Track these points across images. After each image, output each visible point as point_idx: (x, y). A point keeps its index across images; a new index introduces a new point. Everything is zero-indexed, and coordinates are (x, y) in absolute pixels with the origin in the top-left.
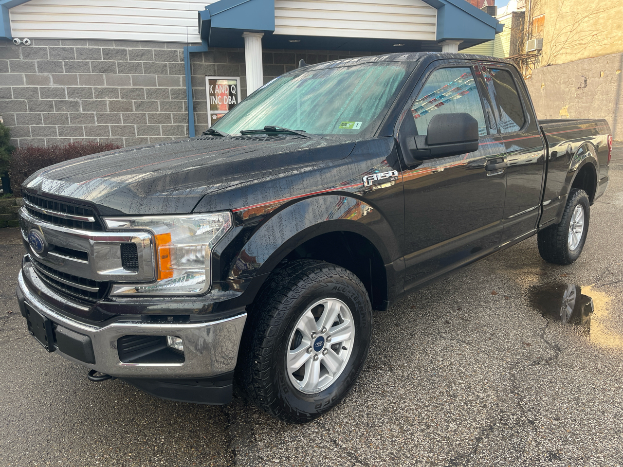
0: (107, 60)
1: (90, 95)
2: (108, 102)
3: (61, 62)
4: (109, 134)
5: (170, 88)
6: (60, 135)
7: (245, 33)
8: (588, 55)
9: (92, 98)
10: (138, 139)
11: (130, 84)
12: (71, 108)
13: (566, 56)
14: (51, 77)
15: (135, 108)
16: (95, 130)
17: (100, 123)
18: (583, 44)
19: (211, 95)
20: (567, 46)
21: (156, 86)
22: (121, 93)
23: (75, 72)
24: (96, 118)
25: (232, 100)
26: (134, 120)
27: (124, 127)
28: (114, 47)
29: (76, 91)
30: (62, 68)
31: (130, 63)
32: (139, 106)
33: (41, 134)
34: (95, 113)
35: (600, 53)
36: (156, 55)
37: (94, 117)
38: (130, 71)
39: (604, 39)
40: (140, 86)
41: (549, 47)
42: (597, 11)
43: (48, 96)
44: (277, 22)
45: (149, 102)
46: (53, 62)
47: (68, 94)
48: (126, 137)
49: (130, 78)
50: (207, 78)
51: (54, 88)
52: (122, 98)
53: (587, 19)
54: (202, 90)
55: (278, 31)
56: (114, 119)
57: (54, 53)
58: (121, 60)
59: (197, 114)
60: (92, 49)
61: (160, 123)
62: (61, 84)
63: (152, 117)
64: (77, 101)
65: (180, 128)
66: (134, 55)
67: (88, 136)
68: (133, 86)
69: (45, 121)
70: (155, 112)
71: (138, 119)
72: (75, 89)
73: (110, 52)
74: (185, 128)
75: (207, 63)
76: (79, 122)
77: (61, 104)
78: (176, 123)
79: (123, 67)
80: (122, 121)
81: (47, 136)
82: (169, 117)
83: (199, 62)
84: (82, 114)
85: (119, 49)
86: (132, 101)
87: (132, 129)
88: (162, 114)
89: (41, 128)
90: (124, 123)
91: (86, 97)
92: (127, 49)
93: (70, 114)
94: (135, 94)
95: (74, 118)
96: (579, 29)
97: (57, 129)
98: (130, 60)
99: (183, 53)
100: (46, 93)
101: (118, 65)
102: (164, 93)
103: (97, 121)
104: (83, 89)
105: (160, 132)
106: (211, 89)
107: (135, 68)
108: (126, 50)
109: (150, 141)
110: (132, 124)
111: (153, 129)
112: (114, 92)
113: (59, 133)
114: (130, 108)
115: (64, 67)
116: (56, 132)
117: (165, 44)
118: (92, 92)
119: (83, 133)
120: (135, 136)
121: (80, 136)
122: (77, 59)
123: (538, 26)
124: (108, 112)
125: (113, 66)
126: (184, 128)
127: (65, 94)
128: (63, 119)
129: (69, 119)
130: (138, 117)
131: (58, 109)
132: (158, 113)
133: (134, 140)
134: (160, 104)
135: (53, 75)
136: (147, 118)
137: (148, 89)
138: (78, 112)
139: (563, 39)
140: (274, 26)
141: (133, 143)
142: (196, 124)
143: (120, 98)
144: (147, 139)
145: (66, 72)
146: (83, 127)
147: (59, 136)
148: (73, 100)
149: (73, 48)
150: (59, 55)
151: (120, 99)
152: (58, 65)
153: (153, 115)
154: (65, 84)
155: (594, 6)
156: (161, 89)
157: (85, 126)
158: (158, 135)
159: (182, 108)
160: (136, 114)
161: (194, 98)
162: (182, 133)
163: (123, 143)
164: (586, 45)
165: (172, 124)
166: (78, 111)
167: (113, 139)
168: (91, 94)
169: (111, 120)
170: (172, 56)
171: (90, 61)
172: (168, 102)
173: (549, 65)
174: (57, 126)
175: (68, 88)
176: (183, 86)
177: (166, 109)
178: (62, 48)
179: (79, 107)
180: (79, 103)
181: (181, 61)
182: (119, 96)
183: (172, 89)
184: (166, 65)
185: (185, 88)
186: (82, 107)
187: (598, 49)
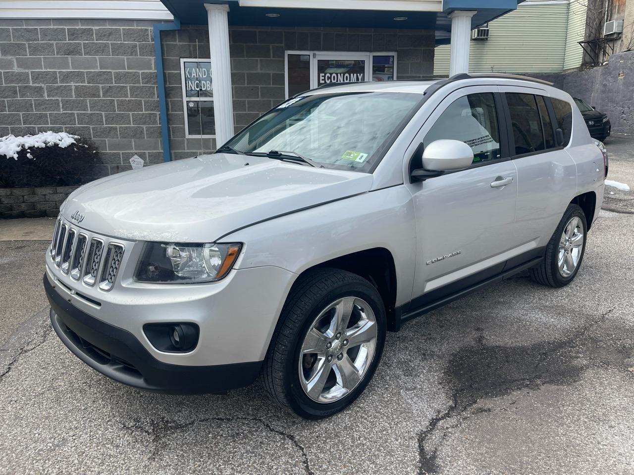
0: (72, 40)
1: (54, 80)
2: (73, 88)
3: (25, 44)
4: (76, 122)
5: (140, 72)
6: (25, 123)
7: (207, 4)
9: (57, 83)
10: (106, 128)
11: (97, 67)
12: (36, 94)
14: (15, 61)
15: (103, 94)
16: (60, 117)
17: (65, 110)
19: (187, 79)
21: (125, 69)
22: (87, 77)
23: (39, 55)
24: (61, 105)
25: (211, 86)
26: (102, 106)
27: (91, 114)
28: (80, 27)
29: (40, 76)
30: (26, 51)
31: (96, 44)
32: (107, 92)
33: (5, 122)
34: (60, 99)
36: (124, 34)
37: (58, 103)
38: (96, 53)
40: (107, 69)
41: (629, 29)
43: (12, 82)
45: (118, 87)
46: (16, 44)
47: (32, 79)
48: (93, 126)
49: (97, 61)
50: (182, 61)
51: (18, 72)
52: (89, 83)
54: (176, 74)
55: (247, 2)
56: (80, 105)
57: (17, 34)
58: (87, 40)
59: (171, 101)
60: (57, 29)
61: (130, 110)
62: (25, 68)
63: (121, 104)
64: (41, 86)
65: (152, 116)
66: (101, 35)
67: (53, 124)
68: (101, 69)
69: (9, 108)
70: (124, 99)
71: (106, 106)
72: (39, 73)
73: (75, 32)
74: (158, 116)
75: (181, 43)
76: (43, 109)
77: (24, 90)
78: (148, 111)
79: (89, 49)
80: (89, 108)
81: (11, 124)
82: (140, 104)
83: (172, 41)
84: (46, 100)
85: (85, 29)
86: (99, 86)
87: (100, 117)
88: (132, 100)
89: (5, 116)
90: (91, 111)
91: (50, 82)
92: (94, 28)
94: (102, 78)
95: (39, 105)
97: (21, 117)
98: (96, 40)
99: (154, 31)
100: (10, 77)
101: (84, 46)
102: (134, 77)
103: (63, 108)
104: (47, 73)
105: (130, 121)
106: (187, 72)
107: (102, 49)
108: (92, 30)
109: (120, 131)
110: (99, 111)
111: (123, 117)
112: (80, 75)
113: (23, 120)
114: (97, 93)
115: (28, 50)
116: (20, 120)
117: (135, 22)
118: (57, 76)
119: (47, 121)
120: (103, 125)
121: (45, 124)
122: (41, 41)
123: (619, 6)
124: (74, 98)
125: (79, 48)
126: (156, 116)
127: (29, 79)
128: (27, 106)
129: (33, 105)
130: (105, 104)
131: (22, 96)
132: (127, 99)
133: (102, 130)
134: (130, 89)
135: (17, 59)
136: (116, 106)
137: (117, 73)
138: (42, 99)
141: (101, 132)
142: (170, 112)
143: (86, 83)
144: (116, 128)
145: (30, 55)
146: (48, 115)
147: (24, 125)
148: (37, 85)
149: (37, 29)
150: (22, 36)
152: (21, 47)
153: (122, 101)
154: (28, 68)
156: (131, 73)
158: (128, 124)
159: (154, 94)
160: (104, 100)
161: (168, 84)
162: (155, 122)
163: (90, 132)
165: (144, 112)
166: (43, 97)
167: (79, 128)
168: (56, 78)
169: (77, 107)
170: (143, 35)
171: (55, 42)
172: (138, 87)
173: (629, 50)
174: (21, 114)
175: (32, 72)
176: (155, 70)
177: (136, 95)
178: (26, 29)
179: (44, 92)
180: (43, 88)
181: (152, 41)
182: (85, 81)
183: (143, 72)
184: (135, 46)
185: (156, 71)
186: (47, 92)
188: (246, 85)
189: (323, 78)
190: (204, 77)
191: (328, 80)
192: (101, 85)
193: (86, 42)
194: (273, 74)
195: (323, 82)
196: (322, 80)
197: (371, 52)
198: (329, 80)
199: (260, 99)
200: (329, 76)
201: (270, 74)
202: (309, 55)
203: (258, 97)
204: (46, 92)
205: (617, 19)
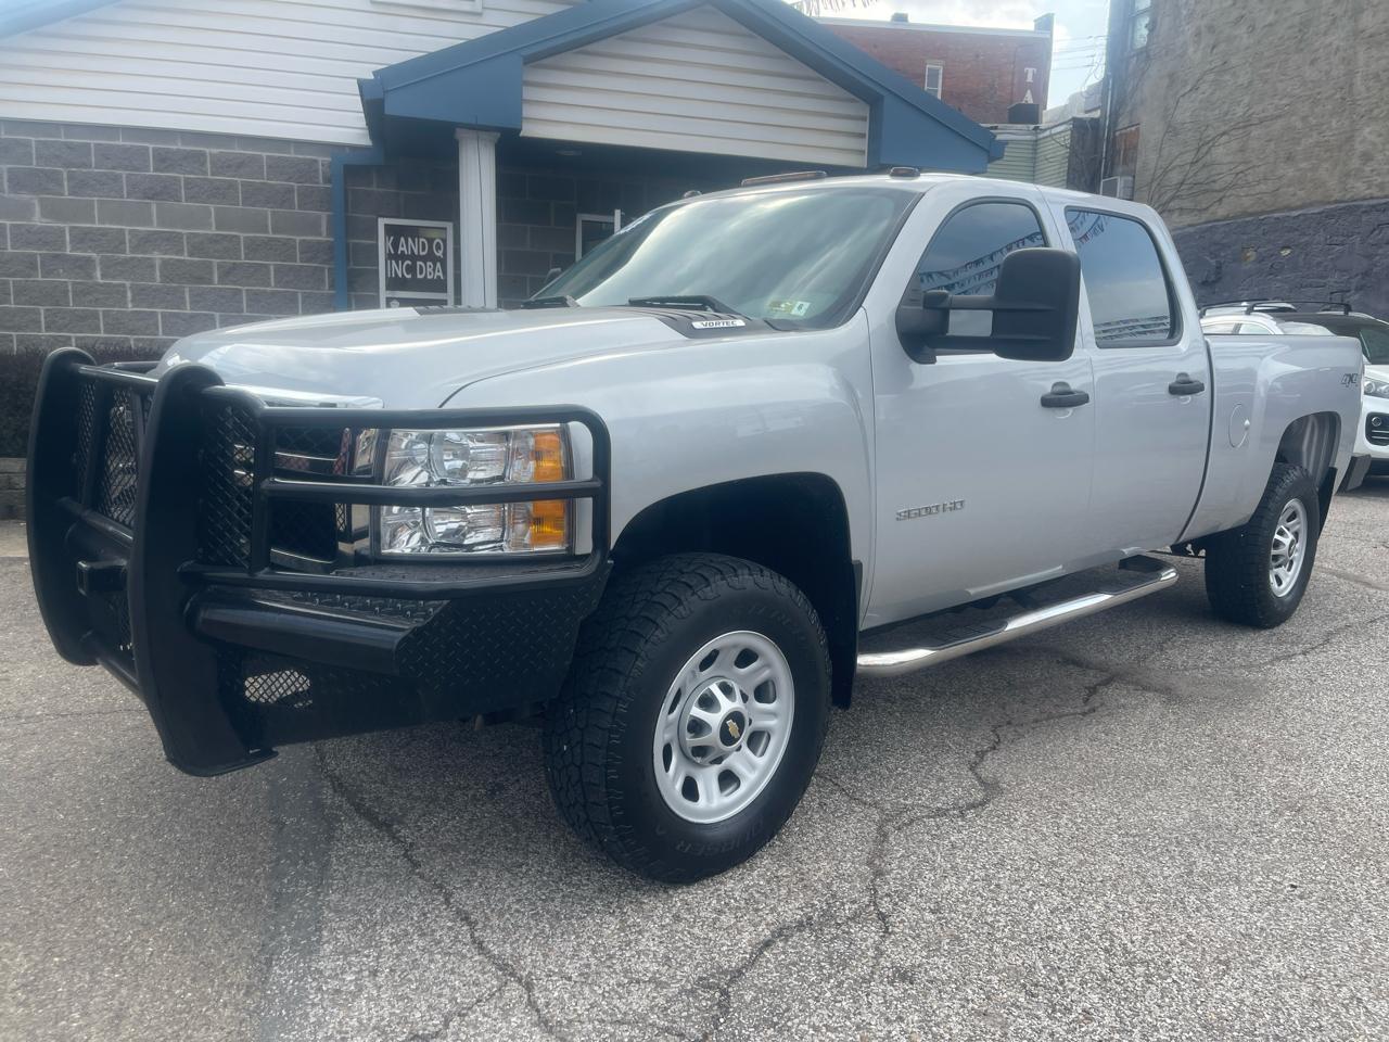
0: (162, 171)
1: (119, 246)
2: (158, 263)
3: (61, 173)
4: (157, 329)
5: (298, 239)
6: (48, 328)
7: (458, 130)
8: (1226, 214)
9: (124, 252)
11: (210, 225)
12: (77, 270)
13: (1180, 215)
14: (36, 202)
15: (219, 277)
16: (126, 320)
17: (137, 306)
18: (1216, 191)
19: (389, 257)
20: (1183, 193)
21: (268, 233)
22: (188, 243)
23: (89, 195)
24: (129, 294)
25: (434, 270)
26: (214, 302)
27: (192, 316)
28: (179, 147)
29: (90, 236)
30: (61, 185)
31: (211, 181)
32: (226, 274)
33: (7, 324)
35: (1250, 210)
36: (269, 167)
37: (125, 292)
38: (211, 197)
39: (1259, 182)
40: (232, 230)
41: (1146, 194)
42: (1247, 124)
43: (29, 244)
44: (527, 111)
45: (250, 265)
46: (42, 171)
47: (71, 242)
49: (210, 213)
50: (382, 222)
51: (41, 227)
53: (1225, 138)
54: (368, 245)
55: (530, 130)
56: (169, 297)
57: (46, 152)
58: (192, 173)
59: (354, 296)
60: (131, 147)
61: (273, 312)
62: (58, 219)
63: (254, 298)
64: (90, 257)
66: (222, 165)
67: (110, 333)
69: (17, 295)
70: (262, 289)
71: (223, 301)
72: (87, 232)
73: (170, 155)
75: (380, 190)
76: (91, 301)
77: (56, 261)
78: (308, 313)
79: (196, 189)
80: (188, 304)
81: (19, 328)
82: (292, 300)
83: (364, 185)
84: (102, 285)
85: (190, 151)
86: (211, 262)
87: (209, 322)
88: (279, 292)
90: (191, 309)
91: (110, 248)
92: (207, 150)
93: (74, 284)
94: (219, 247)
95: (82, 293)
96: (1208, 157)
97: (42, 317)
98: (212, 175)
99: (330, 165)
100: (25, 236)
101: (186, 184)
102: (285, 248)
103: (132, 301)
104: (104, 233)
106: (389, 244)
107: (223, 192)
108: (203, 154)
110: (209, 310)
112: (172, 241)
113: (46, 323)
114: (207, 276)
115: (66, 183)
116: (40, 322)
117: (293, 144)
118: (124, 238)
119: (98, 326)
121: (92, 331)
122: (96, 168)
123: (1125, 151)
124: (158, 282)
125: (175, 187)
127: (64, 242)
128: (55, 296)
129: (70, 295)
130: (223, 297)
131: (48, 273)
132: (268, 289)
134: (275, 271)
135: (41, 200)
136: (244, 301)
137: (250, 238)
138: (90, 281)
139: (1175, 177)
140: (520, 118)
143: (186, 254)
145: (70, 195)
146: (101, 314)
147: (47, 331)
148: (82, 254)
149: (89, 144)
150: (57, 157)
151: (185, 257)
152: (54, 178)
153: (256, 293)
154: (65, 219)
155: (1240, 111)
156: (278, 240)
157: (104, 311)
159: (323, 281)
160: (220, 289)
161: (351, 263)
164: (1221, 194)
166: (91, 278)
167: (165, 341)
168: (123, 242)
169: (163, 301)
170: (305, 171)
171: (124, 173)
172: (291, 268)
174: (42, 309)
175: (72, 229)
176: (328, 235)
177: (287, 282)
178: (65, 143)
179: (95, 269)
180: (94, 261)
181: (325, 183)
182: (183, 250)
183: (304, 240)
184: (290, 190)
185: (331, 239)
186: (101, 269)
187: (1247, 202)
190: (422, 253)
192: (215, 261)
193: (192, 176)
204: (98, 269)
205: (1123, 174)
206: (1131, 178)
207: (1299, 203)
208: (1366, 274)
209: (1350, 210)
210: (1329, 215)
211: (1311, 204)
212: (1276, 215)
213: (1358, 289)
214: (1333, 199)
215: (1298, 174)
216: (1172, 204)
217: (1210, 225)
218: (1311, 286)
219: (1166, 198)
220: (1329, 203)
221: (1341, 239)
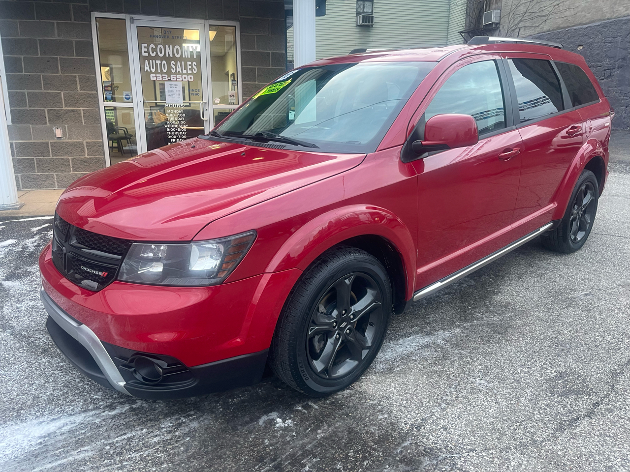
8: (548, 28)
13: (525, 30)
18: (543, 16)
20: (526, 18)
35: (562, 26)
39: (566, 10)
41: (507, 19)
139: (522, 9)
164: (545, 18)
187: (559, 21)
188: (39, 56)
189: (146, 50)
191: (153, 53)
194: (77, 42)
195: (147, 54)
196: (145, 52)
197: (207, 20)
198: (155, 53)
199: (60, 74)
200: (154, 47)
201: (72, 41)
202: (125, 19)
203: (57, 72)
205: (495, 9)
206: (499, 11)
207: (587, 21)
208: (624, 59)
209: (616, 23)
210: (604, 26)
211: (594, 21)
212: (575, 28)
213: (619, 67)
214: (606, 18)
215: (587, 4)
216: (520, 24)
217: (540, 34)
218: (593, 67)
219: (516, 22)
220: (604, 20)
221: (610, 39)
